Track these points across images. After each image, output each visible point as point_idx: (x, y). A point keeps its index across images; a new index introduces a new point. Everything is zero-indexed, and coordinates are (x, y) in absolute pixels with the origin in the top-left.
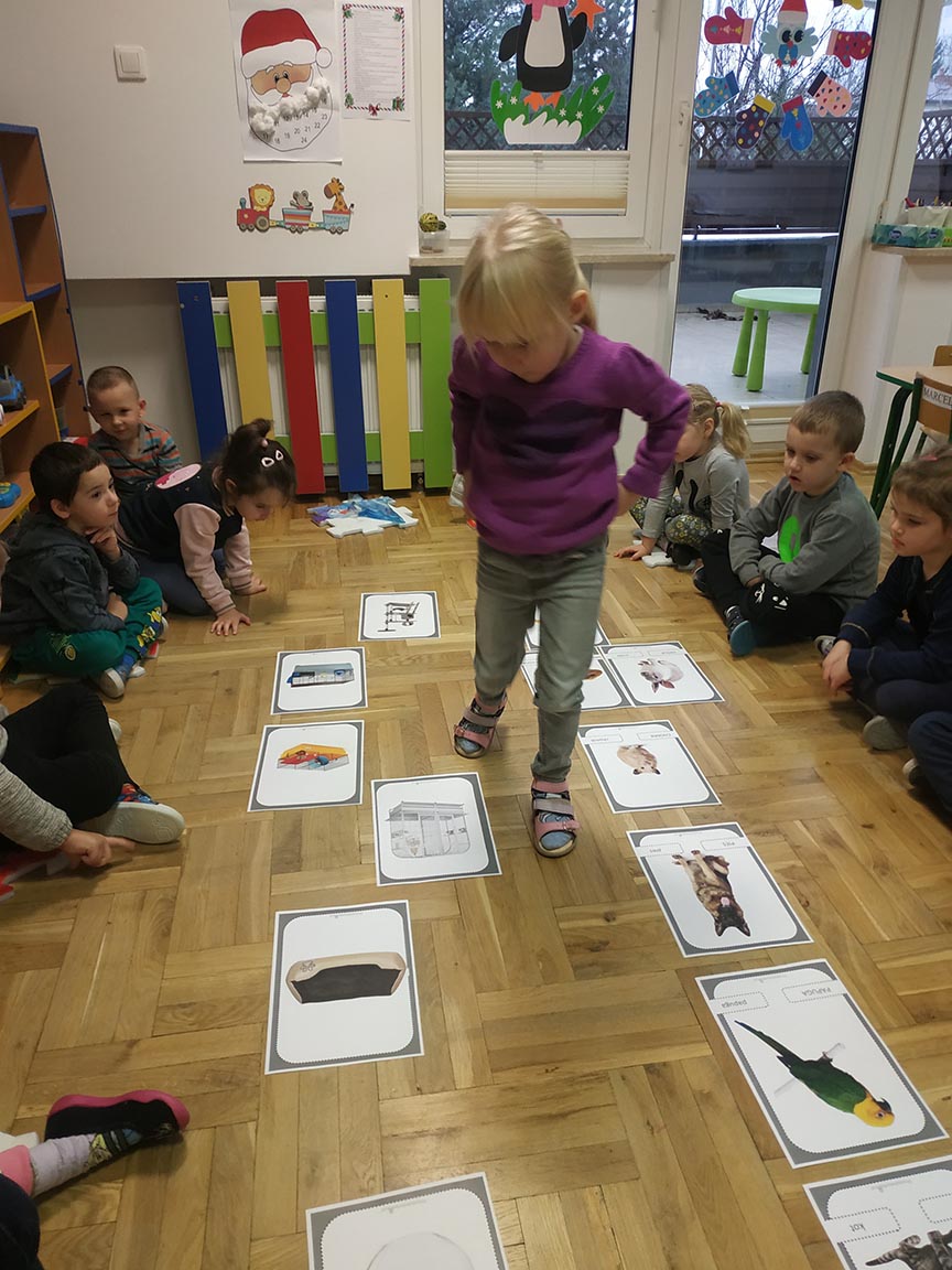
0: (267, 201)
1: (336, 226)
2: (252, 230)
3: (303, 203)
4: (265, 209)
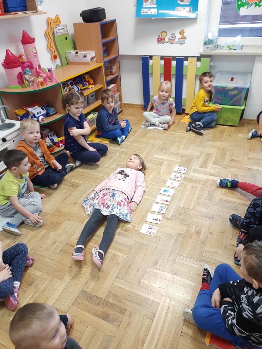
1: (181, 43)
2: (160, 43)
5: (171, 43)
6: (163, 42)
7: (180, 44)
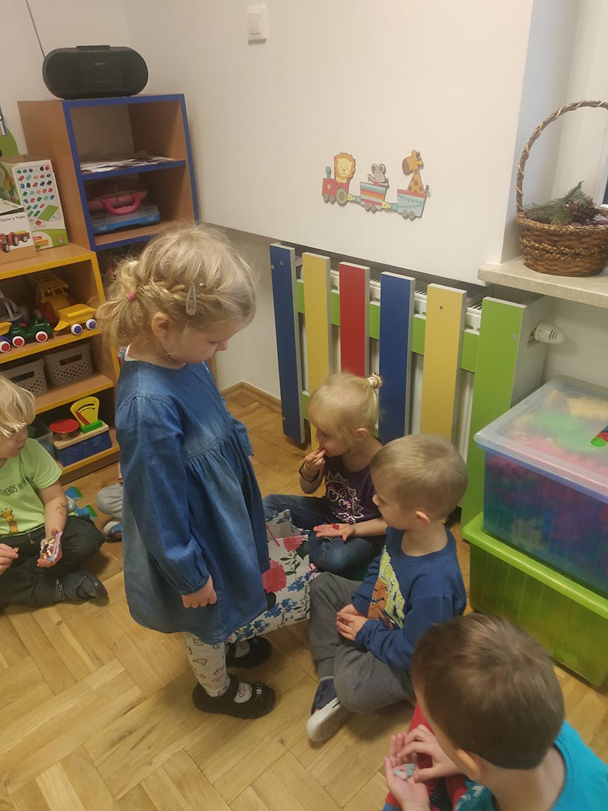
0: (348, 173)
1: (409, 211)
3: (380, 179)
4: (345, 181)
5: (372, 208)
6: (342, 196)
7: (406, 218)
